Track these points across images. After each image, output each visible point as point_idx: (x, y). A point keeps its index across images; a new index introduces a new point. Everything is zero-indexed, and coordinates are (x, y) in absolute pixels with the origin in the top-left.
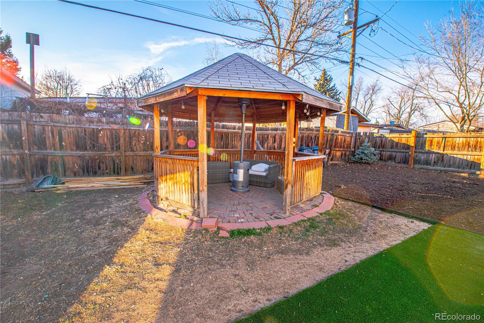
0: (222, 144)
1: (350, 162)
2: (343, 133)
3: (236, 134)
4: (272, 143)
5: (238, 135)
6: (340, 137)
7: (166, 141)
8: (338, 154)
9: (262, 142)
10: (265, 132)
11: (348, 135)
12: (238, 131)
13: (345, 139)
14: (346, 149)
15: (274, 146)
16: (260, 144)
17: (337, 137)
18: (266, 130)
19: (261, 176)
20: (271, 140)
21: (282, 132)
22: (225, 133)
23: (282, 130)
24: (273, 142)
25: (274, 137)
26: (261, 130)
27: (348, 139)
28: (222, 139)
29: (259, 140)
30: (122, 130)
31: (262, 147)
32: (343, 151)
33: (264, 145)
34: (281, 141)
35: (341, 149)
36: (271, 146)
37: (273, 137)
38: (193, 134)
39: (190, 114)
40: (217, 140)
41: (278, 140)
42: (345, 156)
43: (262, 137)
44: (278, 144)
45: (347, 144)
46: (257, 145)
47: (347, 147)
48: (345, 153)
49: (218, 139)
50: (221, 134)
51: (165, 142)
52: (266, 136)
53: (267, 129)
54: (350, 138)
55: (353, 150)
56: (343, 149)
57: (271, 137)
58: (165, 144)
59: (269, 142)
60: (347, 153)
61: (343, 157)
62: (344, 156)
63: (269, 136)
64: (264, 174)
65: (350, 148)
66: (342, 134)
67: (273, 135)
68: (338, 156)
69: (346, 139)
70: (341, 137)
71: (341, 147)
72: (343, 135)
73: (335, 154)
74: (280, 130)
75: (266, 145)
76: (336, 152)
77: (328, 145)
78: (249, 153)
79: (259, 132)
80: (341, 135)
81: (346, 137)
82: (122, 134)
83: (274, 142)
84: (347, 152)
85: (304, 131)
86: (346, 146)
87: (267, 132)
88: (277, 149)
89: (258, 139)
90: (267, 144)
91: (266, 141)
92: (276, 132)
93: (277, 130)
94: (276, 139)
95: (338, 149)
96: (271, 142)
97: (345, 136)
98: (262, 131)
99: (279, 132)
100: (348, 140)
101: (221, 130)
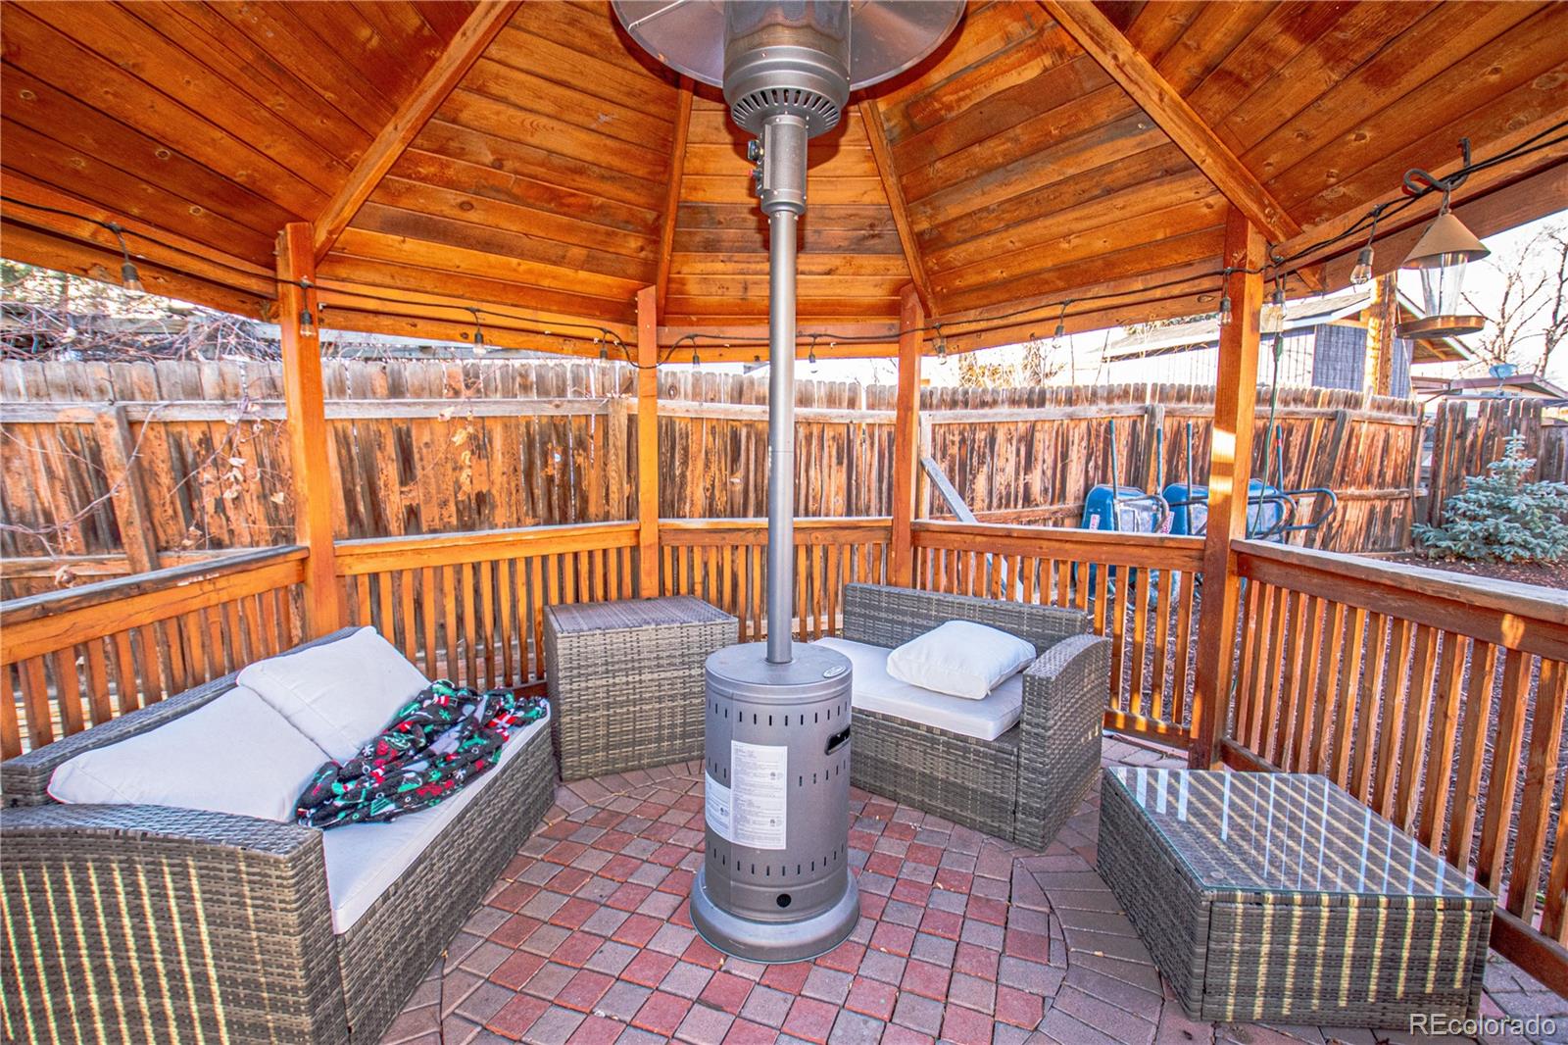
0: (739, 488)
1: (1410, 551)
2: (1379, 408)
3: (815, 430)
4: (1017, 473)
5: (829, 433)
6: (1365, 426)
7: (403, 483)
8: (1356, 514)
9: (963, 465)
10: (973, 415)
11: (1402, 419)
12: (825, 411)
13: (1387, 441)
14: (1392, 490)
15: (1027, 486)
16: (952, 480)
17: (1352, 430)
18: (984, 404)
19: (959, 745)
20: (1007, 457)
21: (1069, 409)
22: (750, 425)
23: (1070, 402)
24: (1018, 464)
25: (1029, 440)
26: (954, 404)
27: (1401, 441)
28: (735, 459)
29: (944, 456)
30: (107, 426)
31: (962, 494)
32: (1378, 497)
33: (972, 482)
34: (1065, 456)
35: (1370, 491)
36: (1009, 485)
37: (1019, 441)
38: (562, 439)
39: (474, 305)
40: (707, 466)
41: (1045, 452)
42: (1386, 523)
43: (963, 441)
44: (1049, 473)
45: (1396, 467)
46: (934, 484)
47: (1394, 477)
48: (1387, 510)
49: (714, 459)
50: (728, 431)
51: (397, 487)
52: (981, 435)
53: (988, 398)
54: (1409, 432)
55: (1424, 492)
56: (1378, 491)
57: (1010, 440)
58: (395, 498)
59: (999, 463)
60: (1396, 509)
61: (1377, 530)
62: (1379, 523)
63: (1001, 437)
64: (986, 727)
65: (1409, 481)
66: (1375, 414)
67: (1022, 428)
68: (1351, 529)
69: (1392, 441)
70: (1373, 427)
71: (1368, 481)
72: (1379, 422)
73: (1339, 518)
74: (1058, 402)
75: (981, 484)
76: (1345, 509)
77: (1308, 472)
78: (880, 538)
79: (945, 415)
80: (1371, 422)
81: (1392, 430)
82: (114, 451)
83: (1028, 468)
84: (1394, 505)
85: (1184, 404)
86: (1389, 478)
87: (986, 411)
88: (1040, 499)
89: (942, 451)
90: (990, 479)
91: (981, 463)
92: (1036, 410)
93: (1042, 403)
94: (1039, 447)
95: (1352, 490)
96: (1010, 468)
97: (1389, 423)
98: (959, 411)
99: (1051, 411)
100: (1401, 443)
101: (726, 411)
